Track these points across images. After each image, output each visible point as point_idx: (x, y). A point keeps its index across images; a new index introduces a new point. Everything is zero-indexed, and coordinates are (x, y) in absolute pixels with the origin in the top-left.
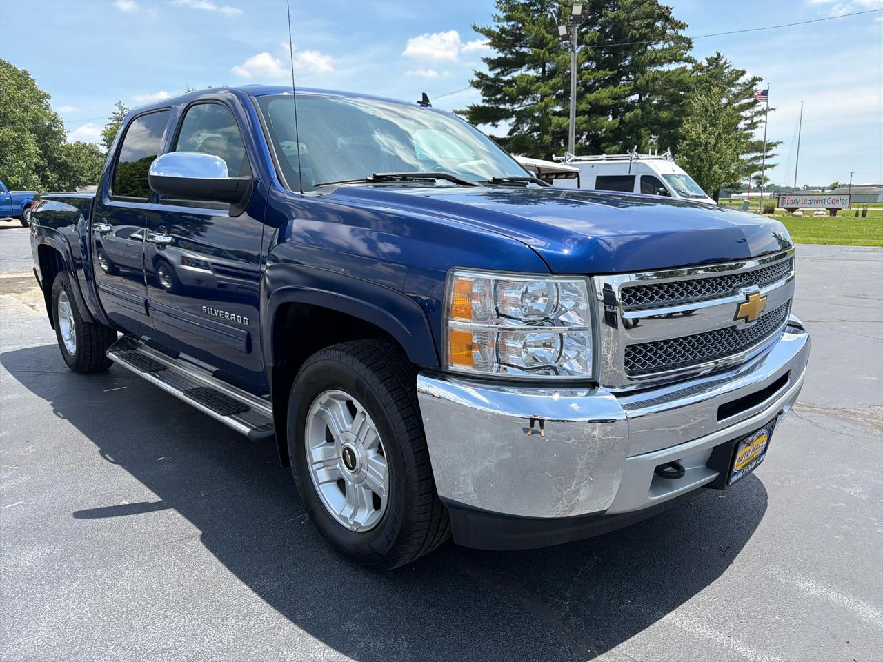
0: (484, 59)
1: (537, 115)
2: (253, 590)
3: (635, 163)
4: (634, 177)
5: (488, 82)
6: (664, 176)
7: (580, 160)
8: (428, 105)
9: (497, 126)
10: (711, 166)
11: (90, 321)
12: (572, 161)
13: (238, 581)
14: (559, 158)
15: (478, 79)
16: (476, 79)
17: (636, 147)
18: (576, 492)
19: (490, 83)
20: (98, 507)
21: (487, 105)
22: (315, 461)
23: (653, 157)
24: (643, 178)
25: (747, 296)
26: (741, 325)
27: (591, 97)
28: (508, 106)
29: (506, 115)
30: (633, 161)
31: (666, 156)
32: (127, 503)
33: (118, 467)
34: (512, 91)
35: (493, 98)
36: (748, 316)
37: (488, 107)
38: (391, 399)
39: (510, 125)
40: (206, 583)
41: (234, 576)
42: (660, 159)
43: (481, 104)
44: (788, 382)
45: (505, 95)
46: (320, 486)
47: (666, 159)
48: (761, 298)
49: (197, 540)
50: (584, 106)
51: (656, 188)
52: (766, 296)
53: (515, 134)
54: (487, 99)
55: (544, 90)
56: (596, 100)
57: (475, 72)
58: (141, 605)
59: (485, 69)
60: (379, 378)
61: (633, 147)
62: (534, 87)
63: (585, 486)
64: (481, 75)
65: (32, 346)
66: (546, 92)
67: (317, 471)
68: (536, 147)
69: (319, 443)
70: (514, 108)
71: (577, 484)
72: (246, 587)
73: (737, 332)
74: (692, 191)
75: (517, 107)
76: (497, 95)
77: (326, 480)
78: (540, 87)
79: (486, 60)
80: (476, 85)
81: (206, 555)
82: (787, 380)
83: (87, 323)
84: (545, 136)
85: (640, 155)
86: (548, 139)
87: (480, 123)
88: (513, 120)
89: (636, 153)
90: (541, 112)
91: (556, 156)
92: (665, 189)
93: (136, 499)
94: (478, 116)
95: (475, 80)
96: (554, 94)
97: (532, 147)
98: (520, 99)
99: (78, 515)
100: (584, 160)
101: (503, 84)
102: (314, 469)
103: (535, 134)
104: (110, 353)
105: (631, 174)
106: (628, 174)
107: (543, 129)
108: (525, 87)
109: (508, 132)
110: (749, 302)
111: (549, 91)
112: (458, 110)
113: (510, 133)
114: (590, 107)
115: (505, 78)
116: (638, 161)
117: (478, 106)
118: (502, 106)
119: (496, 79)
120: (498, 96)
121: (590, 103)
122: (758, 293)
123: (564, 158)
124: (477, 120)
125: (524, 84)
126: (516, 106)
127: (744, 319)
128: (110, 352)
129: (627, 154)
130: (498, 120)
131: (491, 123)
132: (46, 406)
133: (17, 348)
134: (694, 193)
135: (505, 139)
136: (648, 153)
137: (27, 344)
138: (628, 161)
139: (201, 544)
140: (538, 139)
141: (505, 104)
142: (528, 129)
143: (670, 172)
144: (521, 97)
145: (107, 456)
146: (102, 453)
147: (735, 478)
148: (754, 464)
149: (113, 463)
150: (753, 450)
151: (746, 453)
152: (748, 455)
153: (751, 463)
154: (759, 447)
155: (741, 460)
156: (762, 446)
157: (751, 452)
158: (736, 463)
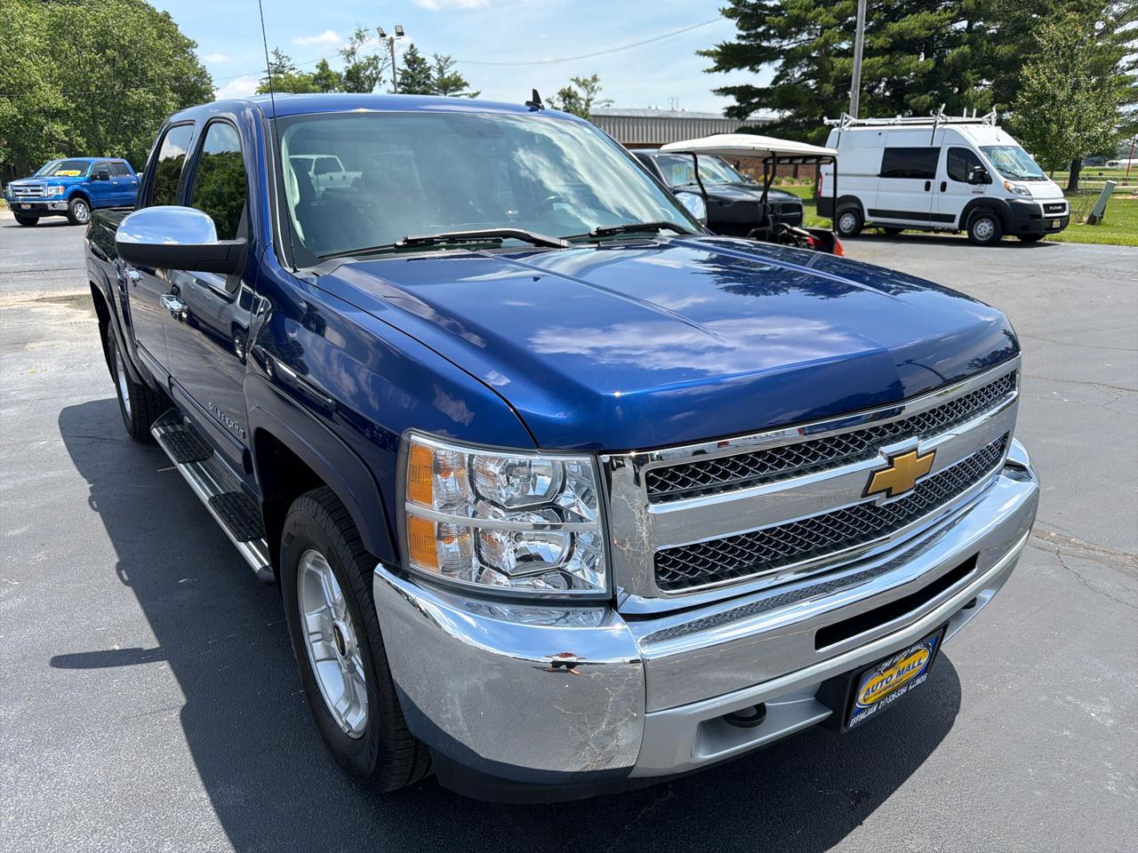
1: (814, 55)
2: (212, 800)
3: (941, 129)
4: (938, 150)
5: (746, 10)
6: (986, 149)
7: (864, 125)
8: (539, 107)
9: (758, 71)
10: (1062, 126)
12: (851, 126)
13: (199, 783)
14: (833, 121)
15: (733, 6)
16: (730, 5)
17: (944, 106)
18: (611, 733)
19: (749, 11)
20: (83, 651)
21: (743, 43)
22: (310, 631)
23: (969, 119)
24: (951, 151)
25: (890, 460)
26: (882, 501)
27: (894, 27)
28: (774, 43)
29: (771, 55)
30: (938, 126)
31: (990, 117)
32: (117, 648)
33: (129, 591)
34: (780, 21)
35: (753, 32)
36: (891, 489)
37: (746, 45)
38: (363, 584)
39: (776, 69)
40: (160, 782)
41: (198, 775)
42: (980, 123)
43: (735, 42)
44: (975, 570)
45: (770, 28)
46: (318, 664)
47: (990, 122)
48: (918, 458)
49: (176, 714)
50: (881, 41)
51: (969, 164)
52: (935, 451)
53: (781, 83)
54: (744, 33)
55: (826, 19)
56: (901, 34)
58: (74, 810)
60: (352, 552)
61: (940, 107)
62: (810, 15)
63: (626, 725)
65: (103, 397)
66: (827, 22)
67: (314, 644)
68: (810, 101)
69: (317, 608)
70: (781, 46)
71: (609, 723)
72: (204, 795)
73: (876, 509)
74: (1024, 170)
75: (787, 44)
76: (760, 26)
77: (323, 656)
78: (820, 14)
80: (730, 14)
81: (179, 738)
82: (973, 567)
83: (135, 384)
84: (825, 85)
85: (949, 118)
86: (829, 88)
87: (735, 67)
88: (779, 63)
89: (942, 115)
90: (820, 50)
91: (829, 118)
92: (983, 167)
93: (131, 643)
94: (729, 57)
95: (727, 8)
96: (839, 25)
97: (806, 100)
98: (793, 32)
99: (59, 662)
100: (869, 125)
101: (767, 12)
102: (311, 641)
103: (811, 82)
104: (155, 429)
105: (934, 146)
106: (929, 146)
107: (822, 76)
108: (798, 16)
109: (772, 79)
110: (892, 467)
111: (833, 21)
112: (704, 50)
113: (775, 82)
114: (891, 40)
115: (771, 4)
116: (946, 127)
117: (731, 45)
118: (765, 44)
119: (759, 5)
120: (760, 30)
121: (892, 36)
122: (916, 449)
123: (838, 121)
124: (729, 63)
125: (796, 12)
126: (785, 42)
127: (885, 493)
128: (156, 427)
129: (930, 116)
130: (759, 63)
131: (748, 68)
132: (84, 488)
133: (85, 399)
134: (1026, 174)
135: (768, 88)
136: (962, 115)
137: (97, 394)
138: (931, 127)
139: (178, 721)
140: (815, 89)
141: (769, 41)
142: (801, 76)
143: (994, 143)
144: (793, 29)
145: (123, 572)
146: (119, 567)
147: (862, 716)
148: (903, 690)
149: (126, 583)
150: (899, 673)
151: (882, 682)
152: (887, 683)
153: (895, 690)
154: (913, 667)
155: (873, 691)
156: (919, 664)
157: (894, 677)
158: (861, 697)
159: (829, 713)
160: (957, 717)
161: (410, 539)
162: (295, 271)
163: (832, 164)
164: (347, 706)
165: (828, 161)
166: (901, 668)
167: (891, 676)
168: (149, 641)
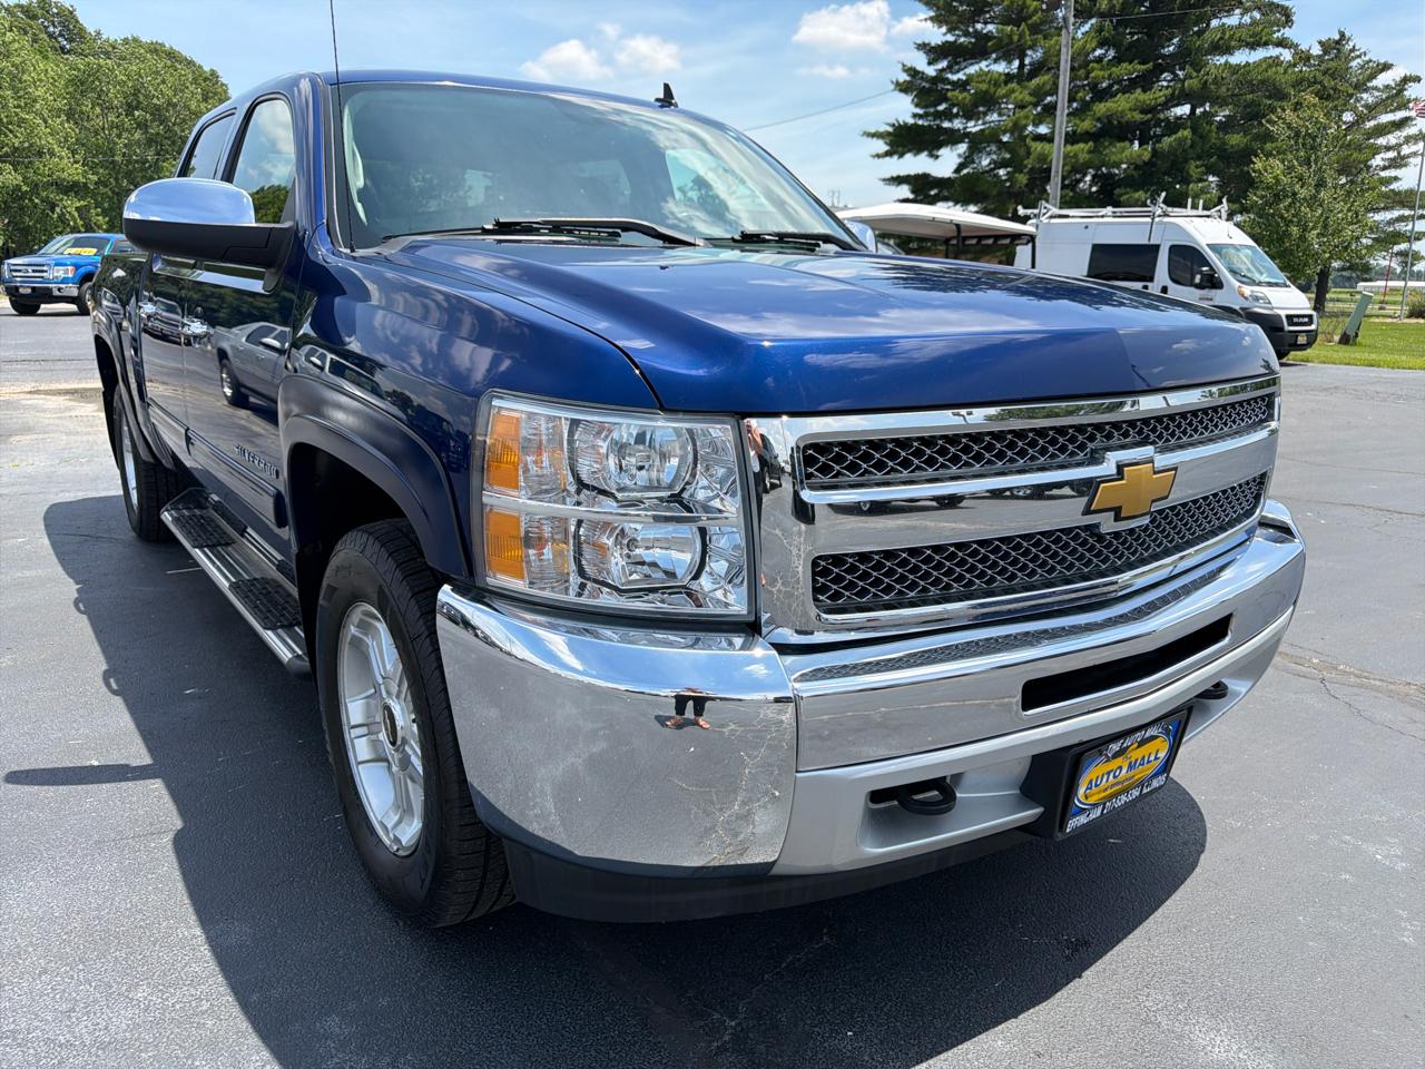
0: (919, 45)
1: (1005, 139)
2: (207, 938)
3: (1161, 223)
4: (1157, 247)
5: (924, 84)
6: (1214, 247)
7: (1067, 216)
8: (671, 104)
9: (937, 157)
10: (1305, 229)
11: (149, 459)
12: (1051, 217)
13: (193, 919)
14: (1029, 212)
15: (908, 78)
16: (904, 77)
17: (1164, 194)
19: (927, 85)
20: (50, 766)
21: (920, 122)
22: (352, 723)
23: (1194, 212)
24: (1174, 249)
25: (1120, 468)
26: (1108, 525)
27: (1101, 108)
28: (957, 124)
29: (953, 138)
30: (1157, 220)
31: (1219, 211)
32: (96, 763)
33: (118, 701)
34: (965, 98)
35: (932, 110)
36: (1120, 508)
37: (923, 126)
39: (959, 156)
40: (139, 917)
41: (191, 910)
42: (1208, 216)
43: (911, 121)
44: (1227, 640)
45: (954, 105)
46: (360, 767)
47: (1220, 217)
48: (1155, 473)
49: (167, 839)
50: (1086, 125)
51: (1195, 267)
52: (1175, 469)
53: (965, 171)
54: (920, 111)
55: (1021, 97)
56: (1109, 118)
57: (904, 65)
58: (18, 947)
59: (920, 62)
60: (411, 588)
61: (1159, 196)
62: (1002, 91)
64: (913, 72)
66: (1022, 101)
67: (355, 741)
68: (999, 194)
69: (360, 693)
70: (965, 128)
72: (198, 931)
73: (1100, 538)
74: (1261, 274)
75: (974, 127)
76: (940, 104)
77: (367, 757)
78: (1013, 91)
79: (923, 47)
80: (904, 88)
81: (169, 867)
82: (1224, 635)
83: (145, 462)
84: (1018, 175)
85: (1170, 209)
86: (1022, 179)
87: (909, 151)
88: (963, 148)
89: (1162, 205)
90: (1012, 134)
91: (1025, 208)
92: (1212, 268)
93: (115, 758)
94: (903, 139)
95: (901, 80)
96: (1035, 105)
97: (995, 192)
98: (979, 113)
99: (15, 778)
100: (1073, 217)
101: (949, 87)
102: (353, 736)
103: (1002, 172)
104: (166, 513)
105: (1152, 242)
106: (1146, 242)
107: (1015, 163)
108: (986, 92)
109: (955, 167)
110: (1122, 479)
111: (1028, 98)
112: (873, 131)
113: (957, 171)
114: (1099, 125)
115: (954, 78)
116: (1166, 219)
117: (906, 124)
118: (946, 125)
119: (939, 78)
120: (941, 108)
121: (1099, 120)
122: (1152, 462)
123: (1036, 211)
124: (904, 146)
125: (984, 87)
126: (971, 124)
127: (1112, 513)
128: (167, 510)
129: (1147, 206)
130: (939, 148)
131: (926, 153)
132: (70, 589)
133: (81, 495)
134: (1264, 278)
135: (949, 178)
136: (1186, 207)
138: (1149, 220)
139: (170, 846)
140: (1006, 181)
141: (950, 121)
142: (990, 164)
143: (1224, 240)
144: (981, 109)
145: (112, 680)
146: (106, 676)
147: (1082, 820)
148: (1136, 793)
149: (115, 693)
150: (1131, 767)
151: (1109, 773)
152: (1115, 777)
153: (1126, 791)
154: (1149, 762)
155: (1096, 786)
156: (1156, 758)
157: (1124, 771)
158: (1081, 791)
159: (1039, 810)
160: (1202, 857)
161: (488, 540)
162: (353, 251)
163: (1030, 245)
164: (397, 817)
165: (1025, 241)
166: (1133, 760)
167: (1121, 768)
168: (139, 755)
